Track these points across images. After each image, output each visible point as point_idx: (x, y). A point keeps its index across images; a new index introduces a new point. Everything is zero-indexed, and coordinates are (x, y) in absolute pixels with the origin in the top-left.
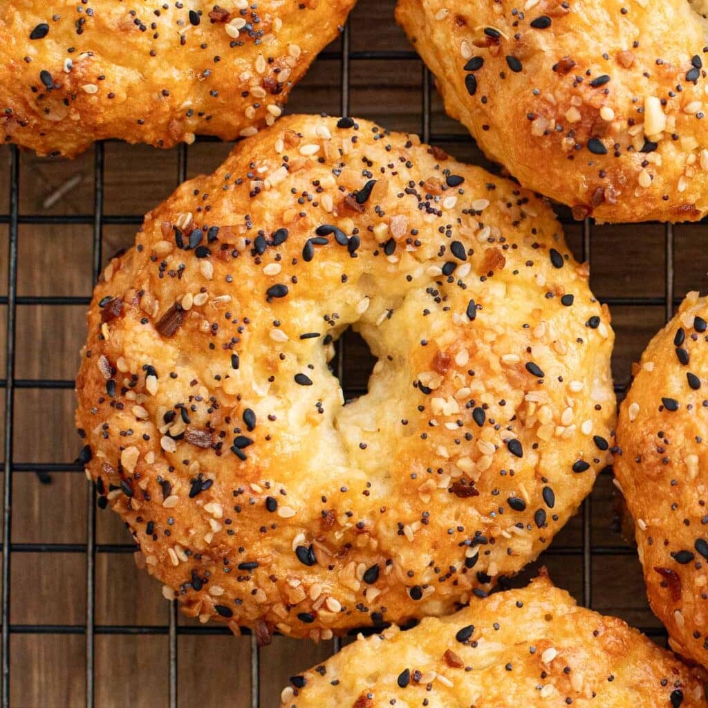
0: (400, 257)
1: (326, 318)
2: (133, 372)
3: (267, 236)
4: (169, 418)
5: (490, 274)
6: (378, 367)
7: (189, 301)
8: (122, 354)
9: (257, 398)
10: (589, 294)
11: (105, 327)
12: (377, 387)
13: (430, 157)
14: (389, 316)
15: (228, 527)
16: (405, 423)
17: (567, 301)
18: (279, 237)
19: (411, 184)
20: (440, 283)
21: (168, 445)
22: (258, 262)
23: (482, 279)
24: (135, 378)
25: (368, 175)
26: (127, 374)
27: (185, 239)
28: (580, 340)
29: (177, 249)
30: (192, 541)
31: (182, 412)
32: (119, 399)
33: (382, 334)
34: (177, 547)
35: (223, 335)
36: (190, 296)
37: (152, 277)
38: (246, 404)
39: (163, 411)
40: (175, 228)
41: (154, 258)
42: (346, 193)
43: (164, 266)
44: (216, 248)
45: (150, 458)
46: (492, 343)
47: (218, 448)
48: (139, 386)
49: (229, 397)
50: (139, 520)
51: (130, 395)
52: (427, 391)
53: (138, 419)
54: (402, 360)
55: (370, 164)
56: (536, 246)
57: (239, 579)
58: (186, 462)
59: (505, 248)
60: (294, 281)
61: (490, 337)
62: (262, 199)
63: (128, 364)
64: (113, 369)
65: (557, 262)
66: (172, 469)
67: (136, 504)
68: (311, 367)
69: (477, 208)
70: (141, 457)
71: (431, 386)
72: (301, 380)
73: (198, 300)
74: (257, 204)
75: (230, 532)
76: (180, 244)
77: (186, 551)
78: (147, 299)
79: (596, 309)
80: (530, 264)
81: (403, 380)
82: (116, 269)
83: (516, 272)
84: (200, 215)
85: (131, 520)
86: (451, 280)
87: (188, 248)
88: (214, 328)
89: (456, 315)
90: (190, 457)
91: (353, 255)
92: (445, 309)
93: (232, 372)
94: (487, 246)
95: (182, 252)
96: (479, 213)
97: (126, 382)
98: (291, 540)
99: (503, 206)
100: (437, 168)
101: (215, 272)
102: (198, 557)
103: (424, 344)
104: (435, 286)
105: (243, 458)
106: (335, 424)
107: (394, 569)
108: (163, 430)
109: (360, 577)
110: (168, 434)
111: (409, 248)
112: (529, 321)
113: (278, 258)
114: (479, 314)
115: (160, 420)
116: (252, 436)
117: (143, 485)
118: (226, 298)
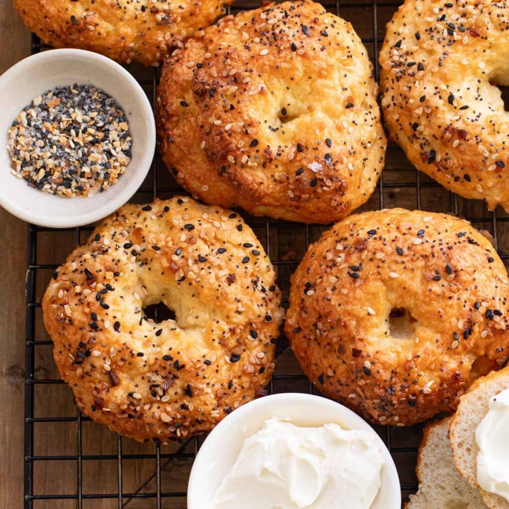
0: (121, 271)
1: (136, 313)
2: (128, 403)
3: (92, 322)
4: (155, 394)
5: (143, 237)
6: (165, 302)
7: (107, 367)
8: (119, 405)
9: (160, 352)
10: (167, 201)
11: (104, 409)
12: (173, 306)
13: (83, 246)
14: (145, 288)
15: (210, 385)
16: (193, 296)
17: (167, 209)
18: (93, 317)
19: (92, 255)
20: (139, 260)
21: (165, 399)
22: (101, 330)
23: (144, 241)
24: (132, 404)
25: (81, 272)
26: (129, 405)
27: (80, 359)
28: (186, 209)
29: (83, 365)
30: (212, 404)
31: (153, 387)
32: (138, 414)
33: (152, 295)
34: (212, 412)
35: (127, 357)
36: (105, 365)
37: (90, 381)
38: (160, 357)
39: (150, 396)
40: (73, 364)
41: (82, 377)
42: (86, 283)
43: (87, 373)
44: (88, 346)
45: (169, 409)
46: (173, 244)
47: (175, 377)
48: (135, 402)
49: (155, 363)
50: (193, 426)
51: (138, 408)
52: (183, 278)
53: (150, 409)
54: (166, 289)
55: (77, 270)
56: (138, 216)
57: (235, 392)
58: (176, 393)
59: (134, 227)
60: (115, 317)
61: (170, 244)
62: (75, 319)
63: (125, 404)
64: (123, 412)
65: (148, 209)
66: (176, 402)
67: (187, 424)
68: (154, 328)
69: (113, 233)
70: (168, 413)
71: (182, 275)
72: (158, 333)
73: (108, 362)
74: (76, 323)
75: (213, 386)
76: (80, 363)
77: (214, 409)
78: (99, 386)
79: (175, 200)
80: (145, 219)
81: (174, 292)
82: (81, 400)
83: (146, 226)
84: (72, 350)
85: (193, 429)
86: (140, 254)
87: (84, 359)
88: (123, 360)
89: (156, 256)
90: (175, 391)
91: (113, 290)
92: (151, 260)
93: (144, 358)
94: (131, 234)
95: (85, 362)
96: (115, 233)
97: (132, 407)
98: (226, 363)
99: (116, 223)
100: (89, 245)
101: (99, 350)
102: (219, 405)
103: (163, 273)
104: (140, 263)
105: (183, 366)
106: (183, 328)
107: (255, 323)
108: (158, 398)
109: (253, 339)
110: (161, 397)
111: (120, 265)
112: (170, 226)
113: (103, 321)
114: (159, 245)
115: (154, 398)
116: (175, 360)
117: (179, 416)
118: (112, 349)
